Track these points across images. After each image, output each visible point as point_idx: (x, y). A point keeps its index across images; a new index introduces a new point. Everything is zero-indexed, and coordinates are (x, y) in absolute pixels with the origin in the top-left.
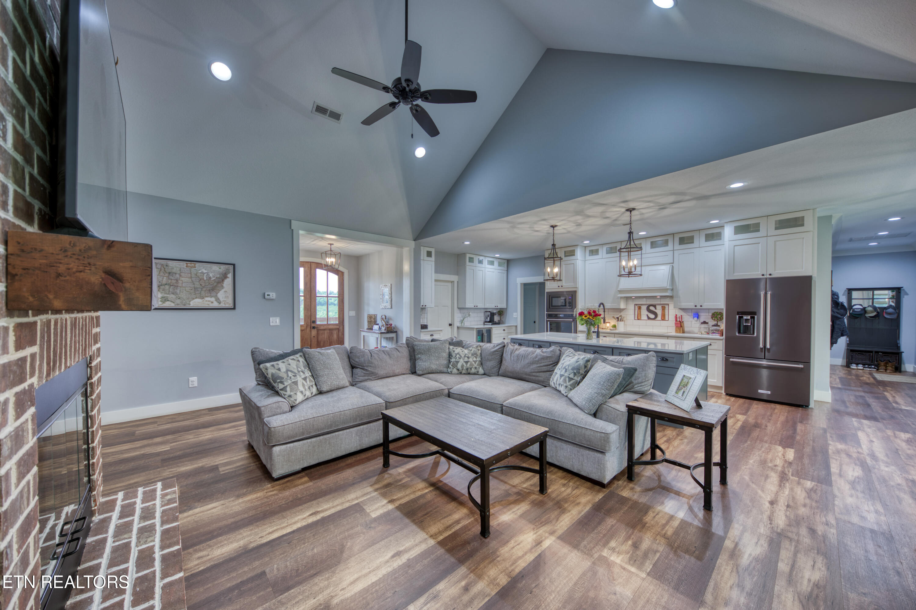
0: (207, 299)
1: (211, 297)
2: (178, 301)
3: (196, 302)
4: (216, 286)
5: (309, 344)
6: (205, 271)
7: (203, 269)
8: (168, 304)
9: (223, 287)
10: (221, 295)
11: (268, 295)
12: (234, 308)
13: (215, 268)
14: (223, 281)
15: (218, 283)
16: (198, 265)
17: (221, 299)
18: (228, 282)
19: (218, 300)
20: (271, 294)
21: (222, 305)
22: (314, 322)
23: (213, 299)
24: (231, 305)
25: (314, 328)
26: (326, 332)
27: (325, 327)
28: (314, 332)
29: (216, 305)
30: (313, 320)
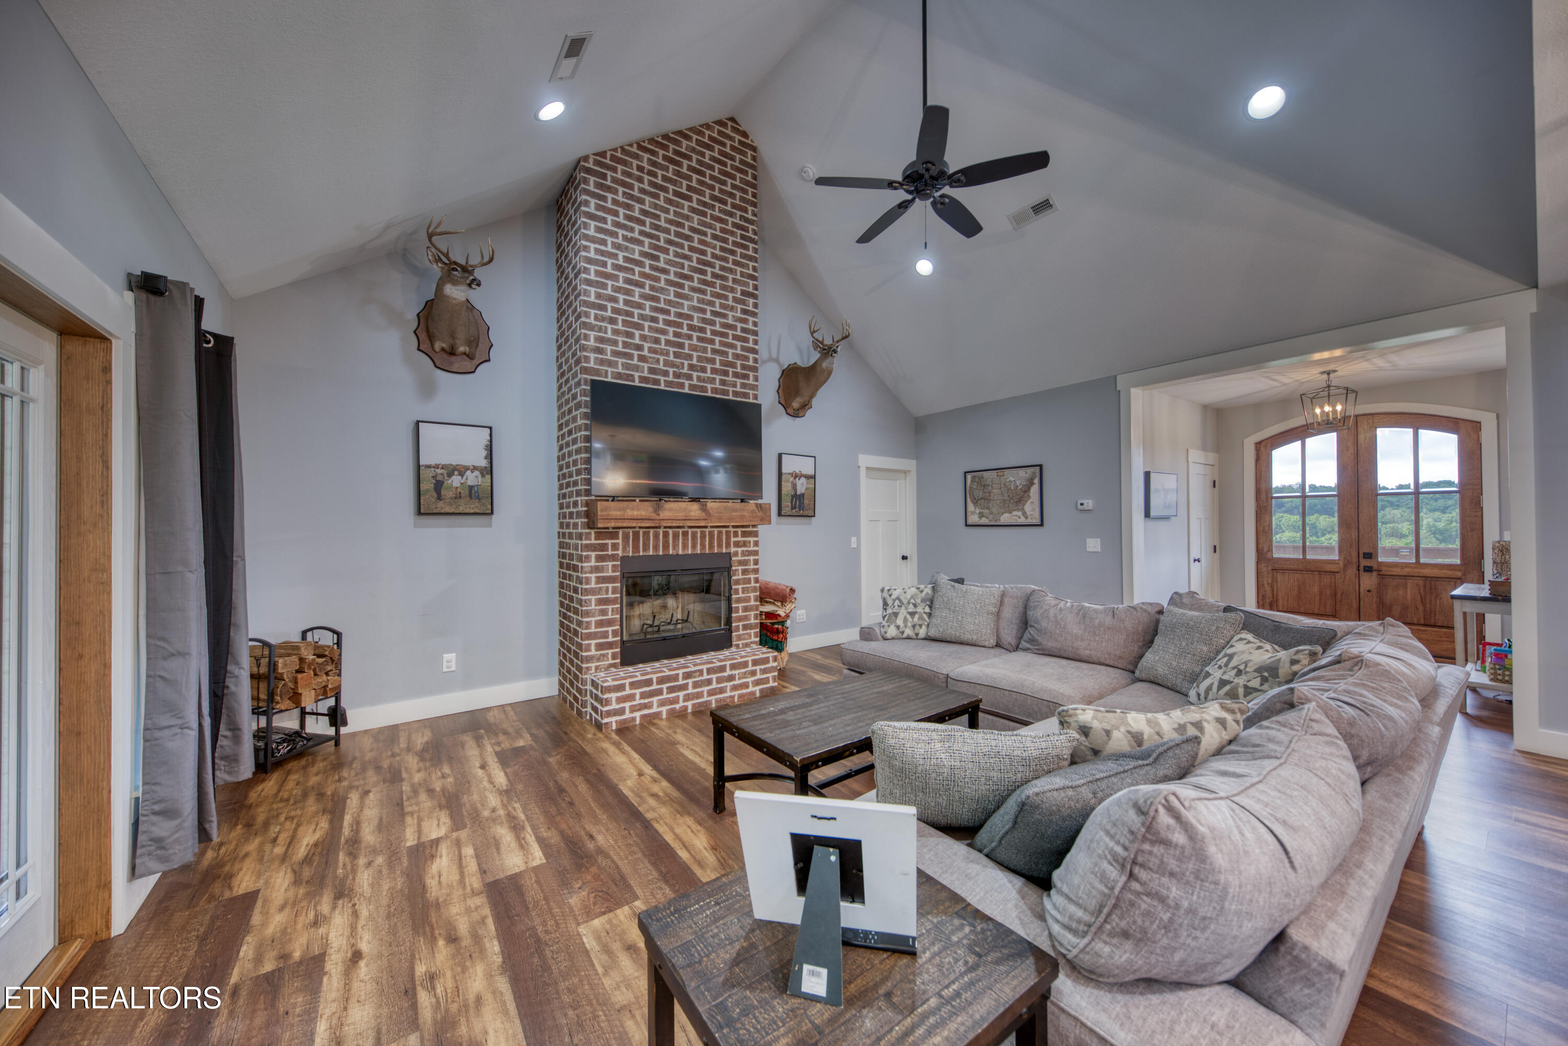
0: (1015, 513)
1: (1018, 510)
2: (991, 517)
3: (1006, 518)
4: (1022, 497)
5: (1355, 605)
6: (1012, 479)
7: (1010, 476)
8: (984, 521)
9: (1029, 497)
10: (1028, 507)
11: (1082, 504)
12: (1042, 525)
13: (1022, 473)
14: (1029, 488)
15: (1025, 492)
16: (1006, 471)
17: (1028, 513)
18: (1035, 489)
19: (1024, 514)
20: (1085, 502)
21: (1029, 521)
22: (1368, 556)
23: (1020, 513)
24: (1038, 521)
25: (1368, 569)
26: (1410, 583)
27: (1407, 571)
28: (1368, 581)
29: (1022, 520)
30: (1365, 549)
